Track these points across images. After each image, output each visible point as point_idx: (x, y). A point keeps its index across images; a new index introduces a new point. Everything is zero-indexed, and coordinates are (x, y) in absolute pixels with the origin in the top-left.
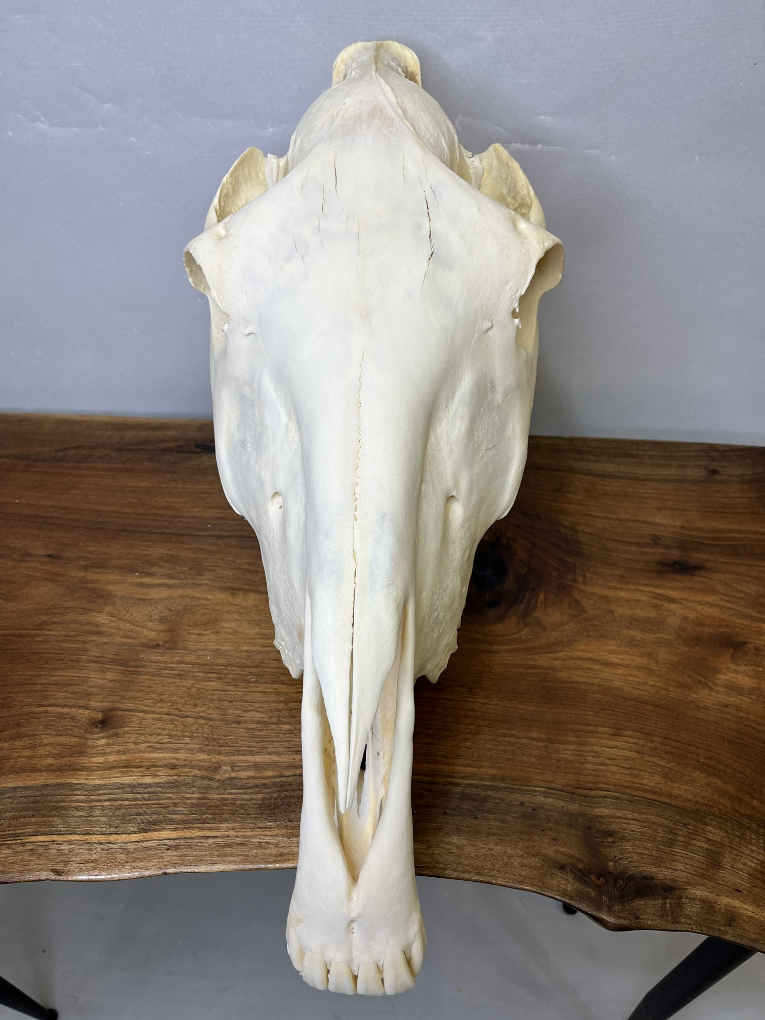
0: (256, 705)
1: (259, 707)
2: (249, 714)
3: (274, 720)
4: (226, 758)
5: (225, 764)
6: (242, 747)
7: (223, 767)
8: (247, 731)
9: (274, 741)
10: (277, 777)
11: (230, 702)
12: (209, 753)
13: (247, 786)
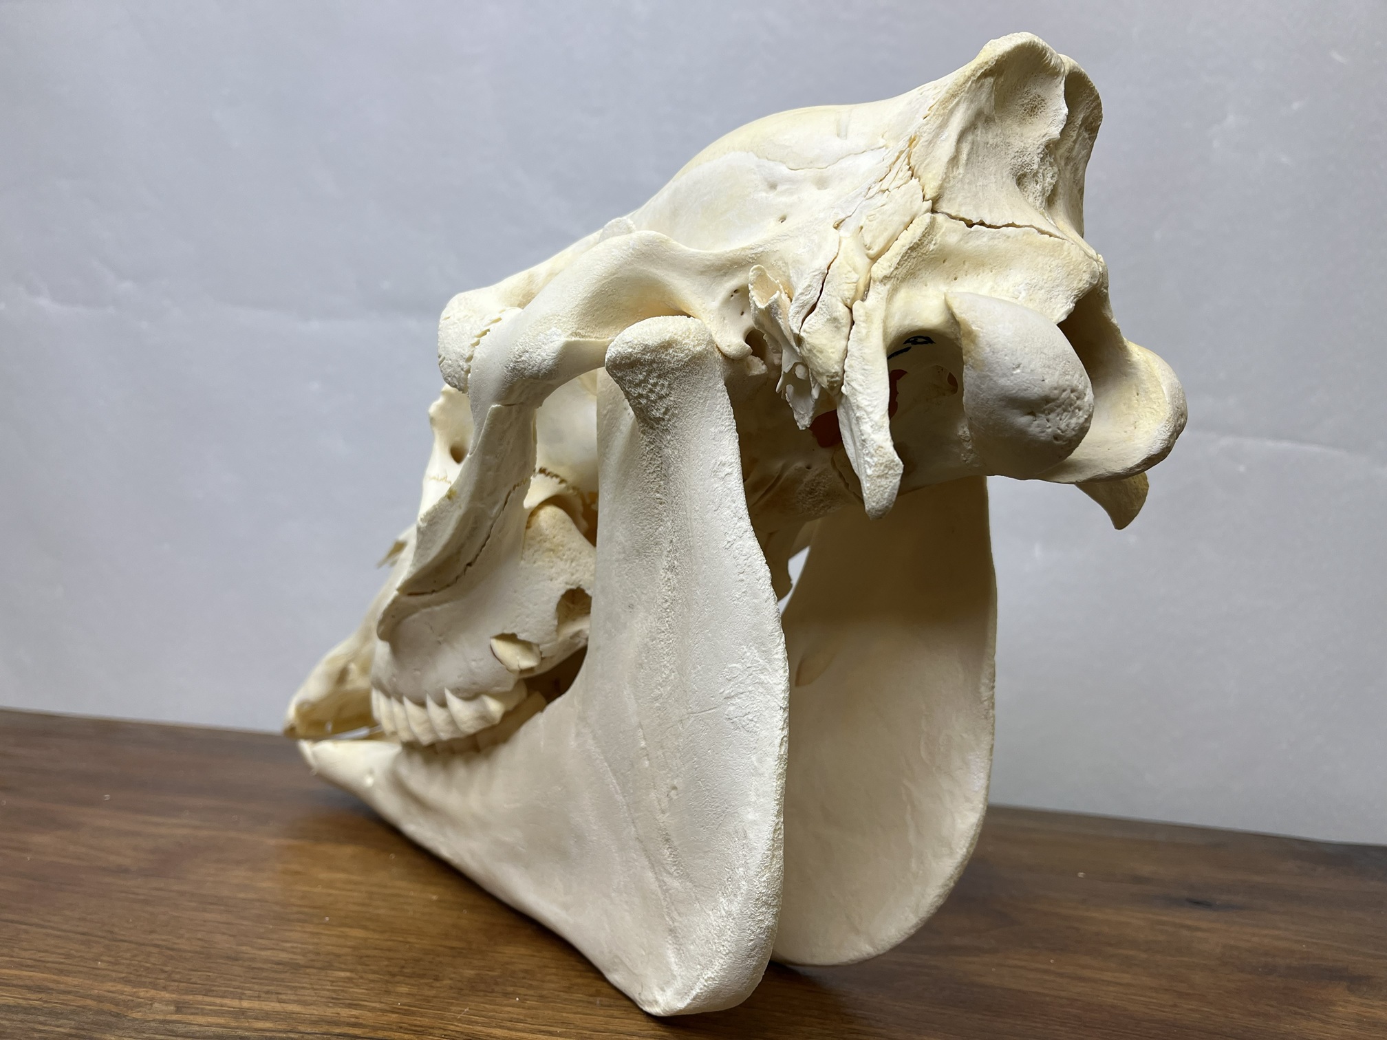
0: (288, 945)
1: (292, 947)
2: (263, 953)
3: (318, 964)
4: (174, 996)
5: (168, 1003)
6: (219, 986)
7: (156, 1005)
8: (247, 970)
9: (303, 988)
10: (280, 1031)
11: (231, 936)
12: (142, 985)
13: (198, 1035)
